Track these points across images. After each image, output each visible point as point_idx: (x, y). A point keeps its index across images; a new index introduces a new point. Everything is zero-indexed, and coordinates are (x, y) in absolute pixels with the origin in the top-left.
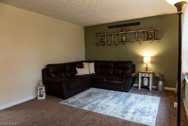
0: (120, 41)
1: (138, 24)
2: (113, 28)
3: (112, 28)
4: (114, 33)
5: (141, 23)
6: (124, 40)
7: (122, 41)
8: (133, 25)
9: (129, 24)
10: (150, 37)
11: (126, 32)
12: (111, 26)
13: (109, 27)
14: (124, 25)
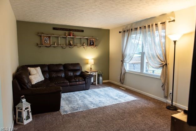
0: (67, 44)
1: (83, 31)
2: (59, 30)
3: (57, 30)
4: (61, 36)
5: (84, 31)
6: (72, 44)
7: (70, 45)
8: (78, 31)
9: (75, 30)
10: (92, 43)
11: (74, 37)
12: (56, 28)
13: (54, 29)
14: (70, 30)
